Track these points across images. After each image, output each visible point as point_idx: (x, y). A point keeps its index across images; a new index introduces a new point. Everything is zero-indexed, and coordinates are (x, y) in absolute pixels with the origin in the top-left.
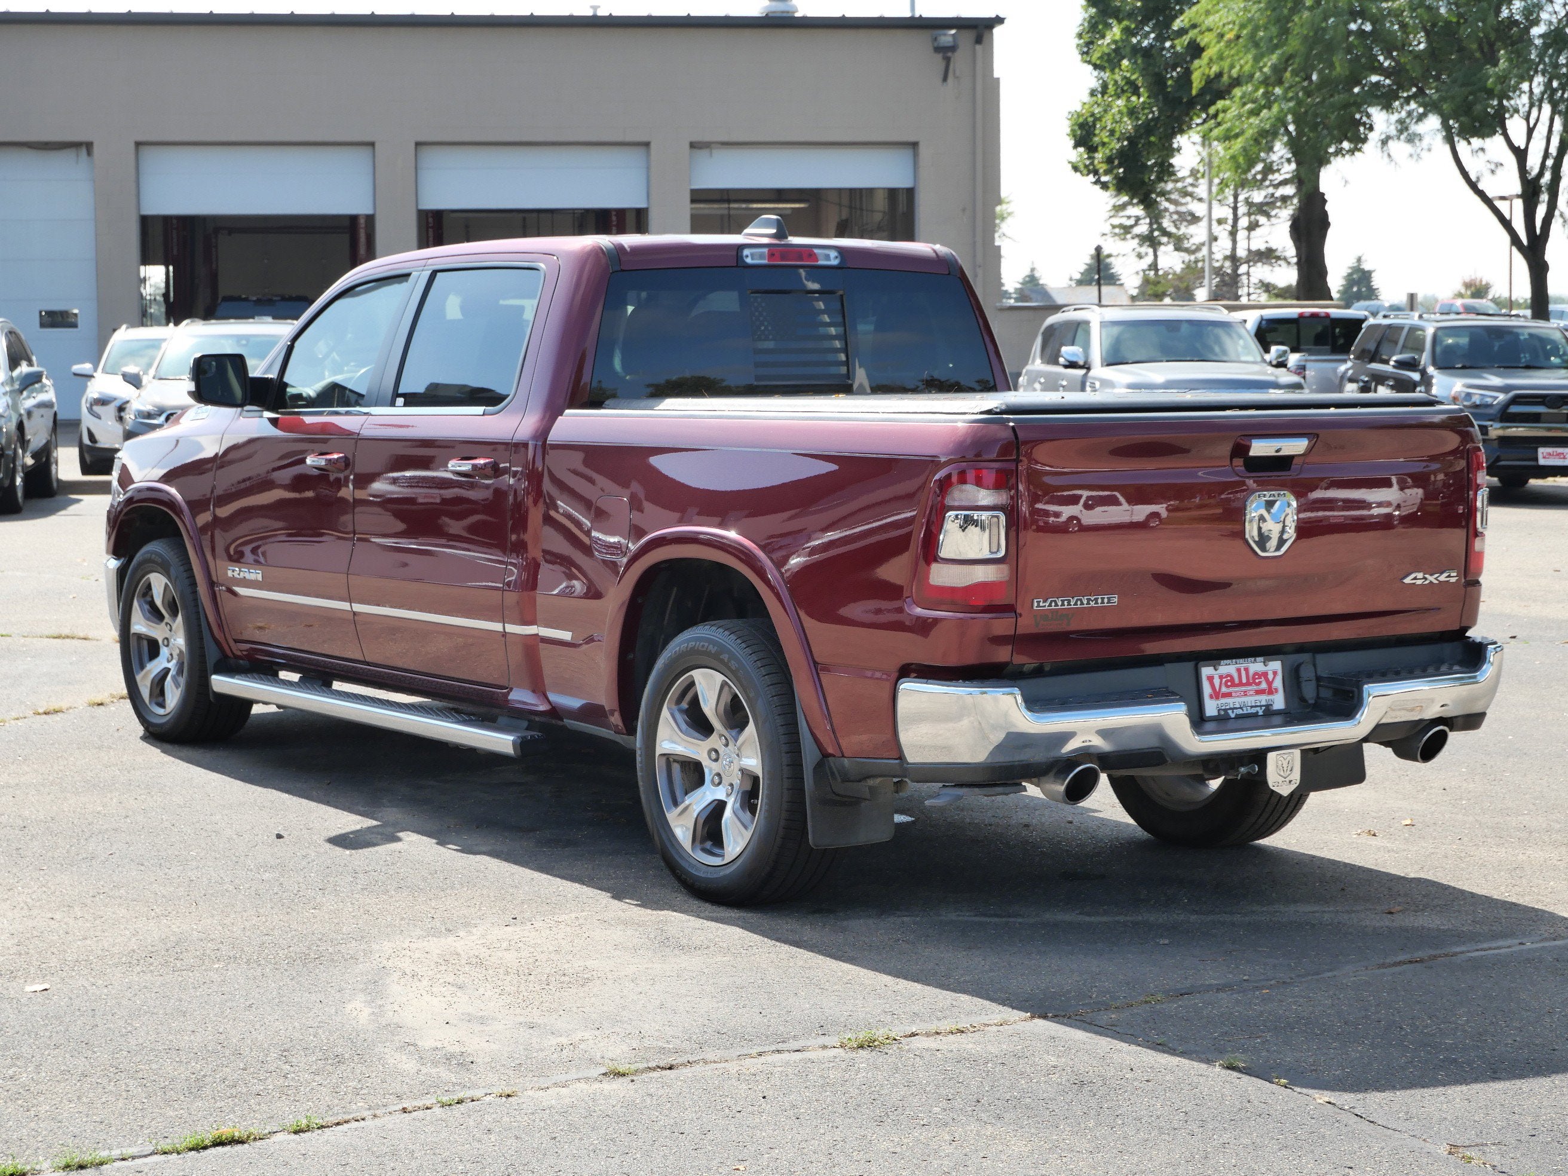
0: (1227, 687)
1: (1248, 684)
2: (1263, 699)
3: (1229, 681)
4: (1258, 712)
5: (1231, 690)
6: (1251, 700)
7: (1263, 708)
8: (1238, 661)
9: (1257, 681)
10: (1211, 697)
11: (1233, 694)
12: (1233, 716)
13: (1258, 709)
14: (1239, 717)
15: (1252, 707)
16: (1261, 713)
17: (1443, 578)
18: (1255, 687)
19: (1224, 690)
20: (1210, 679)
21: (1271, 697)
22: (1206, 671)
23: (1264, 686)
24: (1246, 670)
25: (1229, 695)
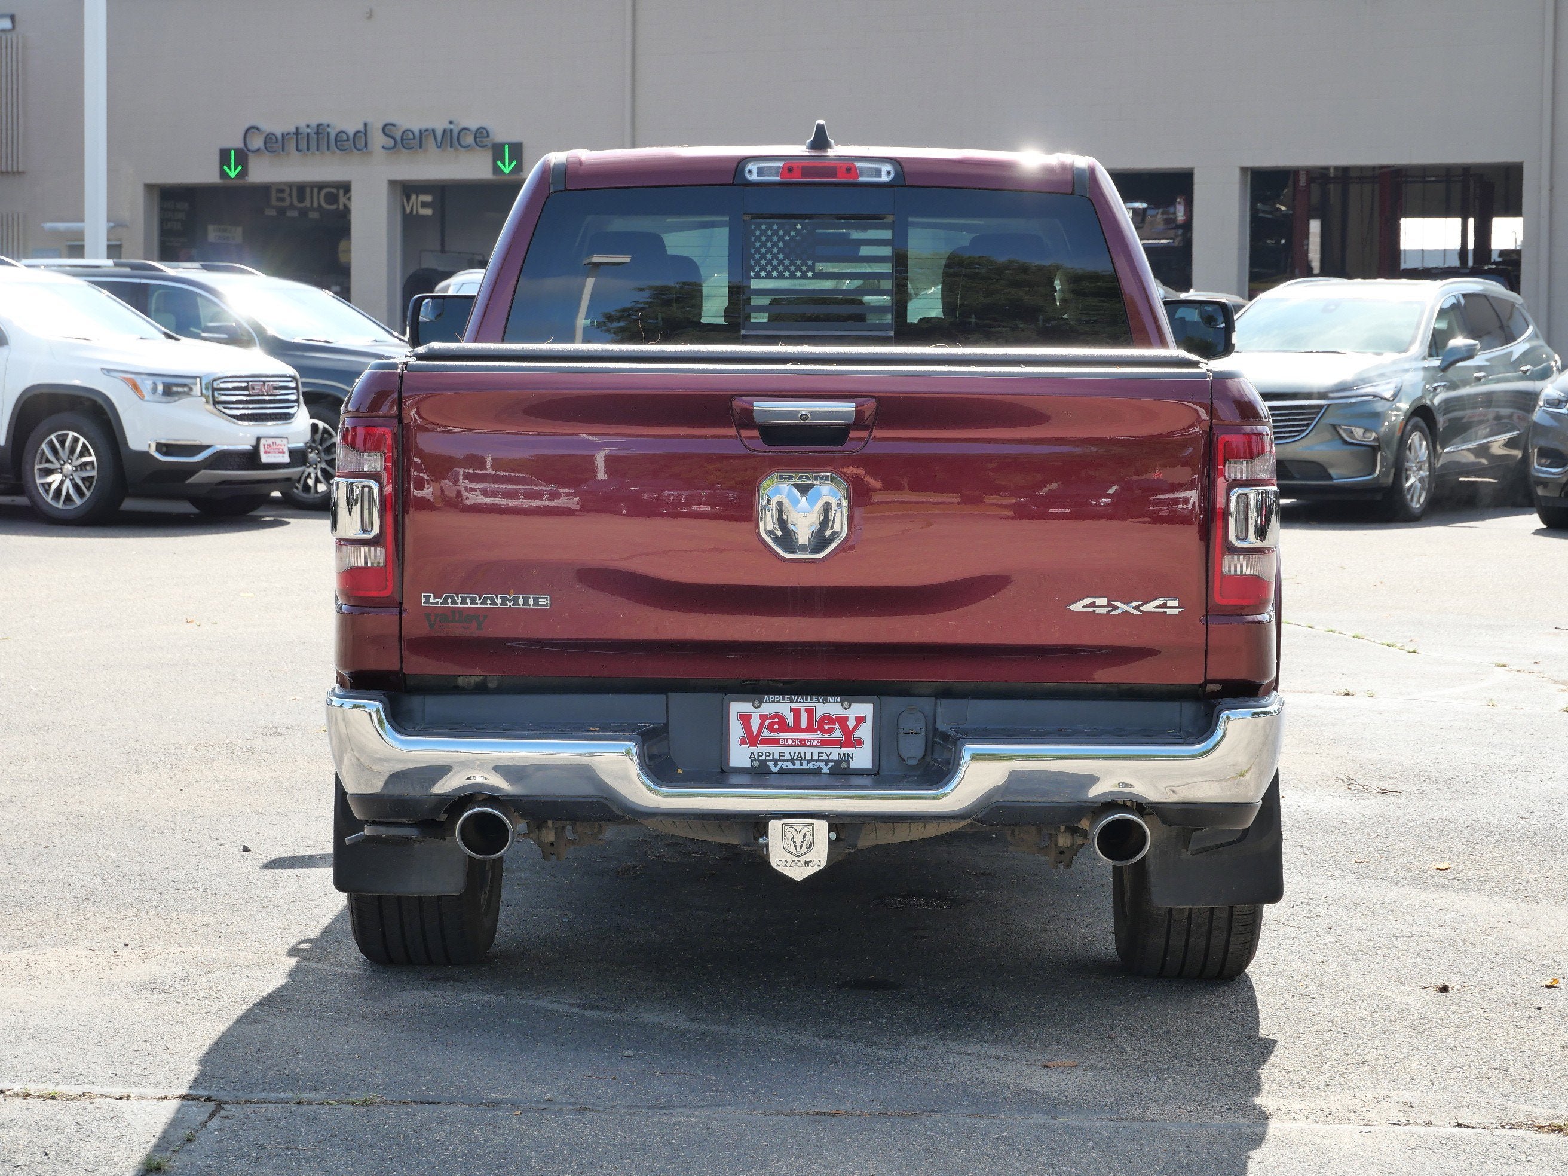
0: (771, 729)
1: (810, 729)
2: (834, 753)
3: (779, 723)
4: (820, 768)
5: (778, 735)
6: (811, 752)
7: (831, 764)
8: (794, 698)
9: (826, 727)
10: (742, 742)
11: (782, 741)
12: (774, 770)
13: (822, 765)
14: (782, 772)
15: (812, 761)
16: (825, 770)
17: (1149, 607)
18: (821, 735)
19: (766, 734)
20: (745, 719)
21: (846, 751)
22: (737, 708)
23: (838, 734)
24: (810, 712)
25: (775, 742)
